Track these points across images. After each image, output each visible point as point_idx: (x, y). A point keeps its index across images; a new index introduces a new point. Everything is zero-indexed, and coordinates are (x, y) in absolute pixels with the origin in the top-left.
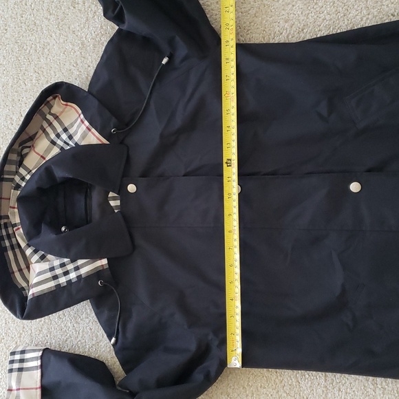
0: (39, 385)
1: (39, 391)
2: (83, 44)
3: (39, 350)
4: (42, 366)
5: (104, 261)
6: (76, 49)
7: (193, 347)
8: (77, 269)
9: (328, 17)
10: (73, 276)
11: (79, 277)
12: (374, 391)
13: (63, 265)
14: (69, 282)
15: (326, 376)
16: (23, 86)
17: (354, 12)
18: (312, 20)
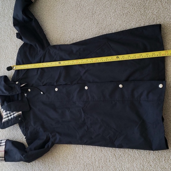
0: (4, 150)
1: (4, 152)
2: (17, 45)
3: (5, 140)
4: (5, 144)
5: (21, 112)
6: (15, 47)
7: (45, 138)
8: (13, 114)
9: (79, 36)
10: (12, 116)
11: (14, 117)
12: (95, 150)
13: (10, 113)
14: (11, 118)
15: (82, 146)
16: (2, 59)
17: (86, 34)
18: (75, 37)
